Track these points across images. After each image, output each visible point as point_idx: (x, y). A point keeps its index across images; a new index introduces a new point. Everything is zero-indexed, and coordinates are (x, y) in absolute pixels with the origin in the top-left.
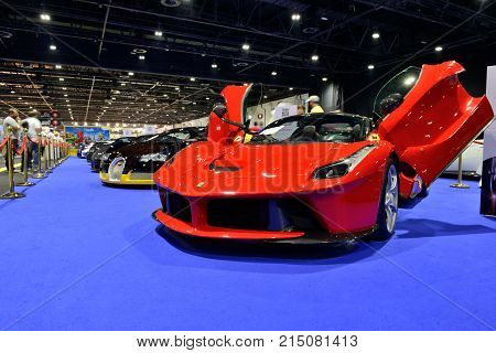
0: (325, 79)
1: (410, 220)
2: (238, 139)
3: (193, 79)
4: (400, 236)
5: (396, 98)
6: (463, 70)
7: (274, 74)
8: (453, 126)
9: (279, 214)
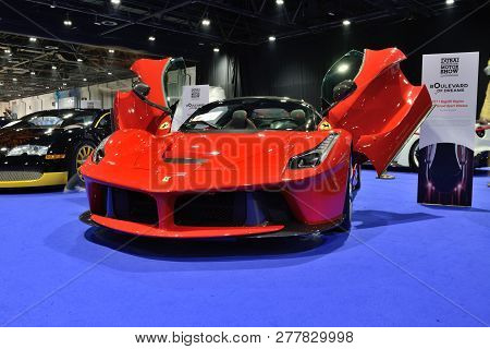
0: (216, 50)
1: (358, 211)
2: (165, 125)
3: (33, 39)
4: (358, 227)
5: (349, 84)
6: (404, 57)
7: (152, 39)
8: (396, 116)
9: (254, 207)
